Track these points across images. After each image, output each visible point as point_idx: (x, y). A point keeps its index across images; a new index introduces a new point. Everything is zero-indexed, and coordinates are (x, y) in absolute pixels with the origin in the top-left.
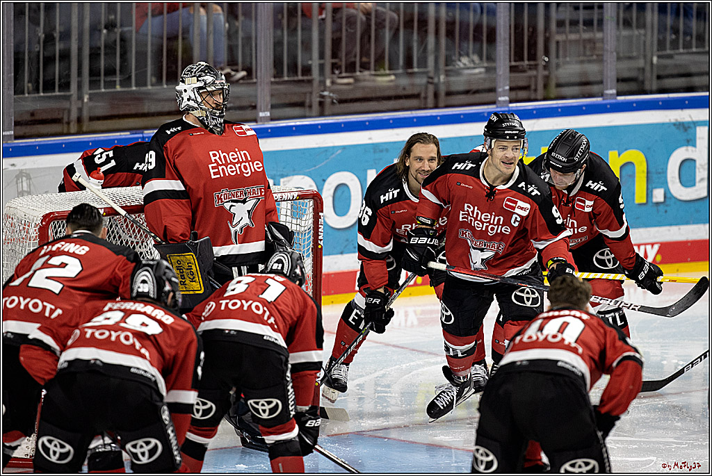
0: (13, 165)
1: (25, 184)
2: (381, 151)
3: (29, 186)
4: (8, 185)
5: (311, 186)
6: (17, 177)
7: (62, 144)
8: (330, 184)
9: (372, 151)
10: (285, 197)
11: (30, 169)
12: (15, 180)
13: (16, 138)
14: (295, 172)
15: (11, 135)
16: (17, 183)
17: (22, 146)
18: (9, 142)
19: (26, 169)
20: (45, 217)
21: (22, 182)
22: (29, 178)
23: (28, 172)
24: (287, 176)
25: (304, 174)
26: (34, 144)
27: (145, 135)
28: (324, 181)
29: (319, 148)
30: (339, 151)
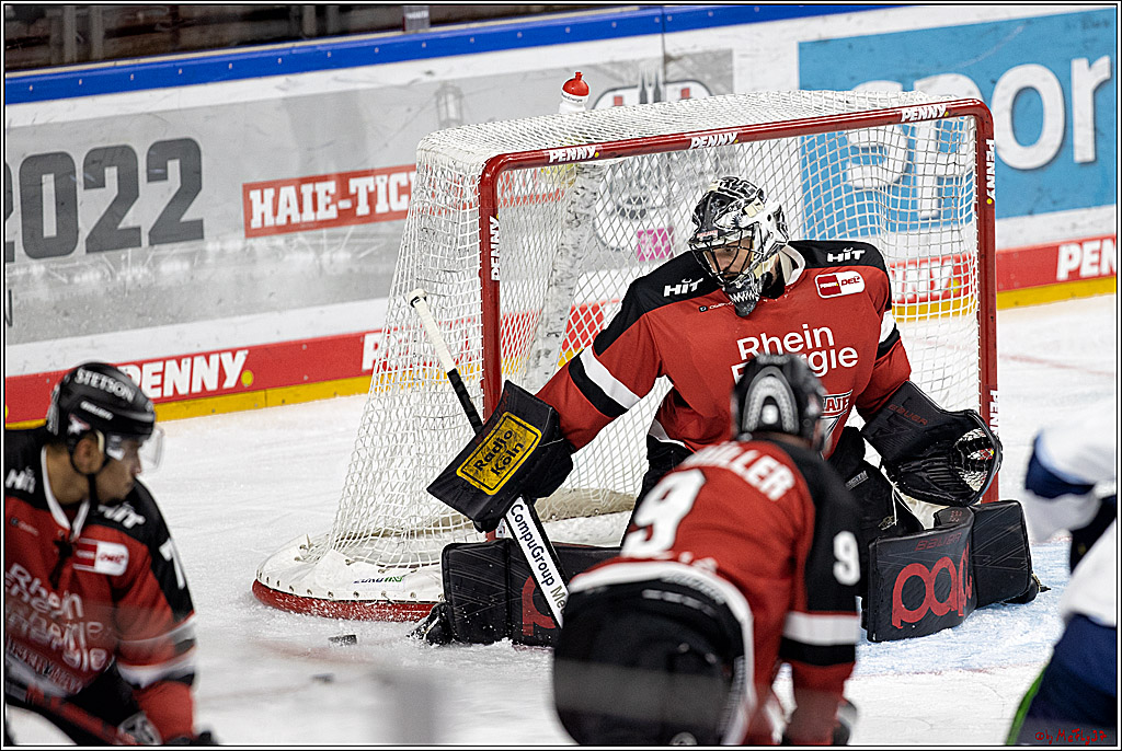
0: (429, 73)
1: (452, 108)
2: (1097, 25)
3: (460, 109)
4: (422, 108)
5: (970, 93)
6: (438, 94)
7: (516, 32)
8: (1005, 88)
9: (1079, 25)
10: (923, 114)
11: (460, 80)
12: (434, 100)
13: (434, 23)
14: (941, 68)
15: (422, 19)
16: (438, 106)
17: (445, 39)
18: (421, 31)
19: (453, 80)
20: (491, 162)
21: (446, 103)
22: (459, 96)
23: (456, 85)
24: (926, 75)
25: (956, 72)
26: (467, 33)
27: (666, 11)
28: (994, 82)
29: (983, 24)
30: (1020, 29)
